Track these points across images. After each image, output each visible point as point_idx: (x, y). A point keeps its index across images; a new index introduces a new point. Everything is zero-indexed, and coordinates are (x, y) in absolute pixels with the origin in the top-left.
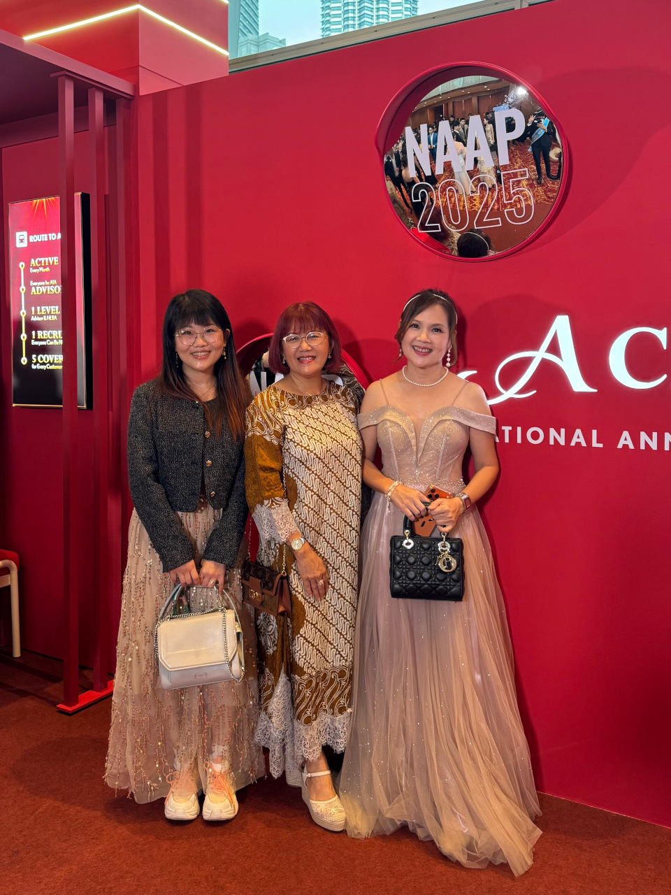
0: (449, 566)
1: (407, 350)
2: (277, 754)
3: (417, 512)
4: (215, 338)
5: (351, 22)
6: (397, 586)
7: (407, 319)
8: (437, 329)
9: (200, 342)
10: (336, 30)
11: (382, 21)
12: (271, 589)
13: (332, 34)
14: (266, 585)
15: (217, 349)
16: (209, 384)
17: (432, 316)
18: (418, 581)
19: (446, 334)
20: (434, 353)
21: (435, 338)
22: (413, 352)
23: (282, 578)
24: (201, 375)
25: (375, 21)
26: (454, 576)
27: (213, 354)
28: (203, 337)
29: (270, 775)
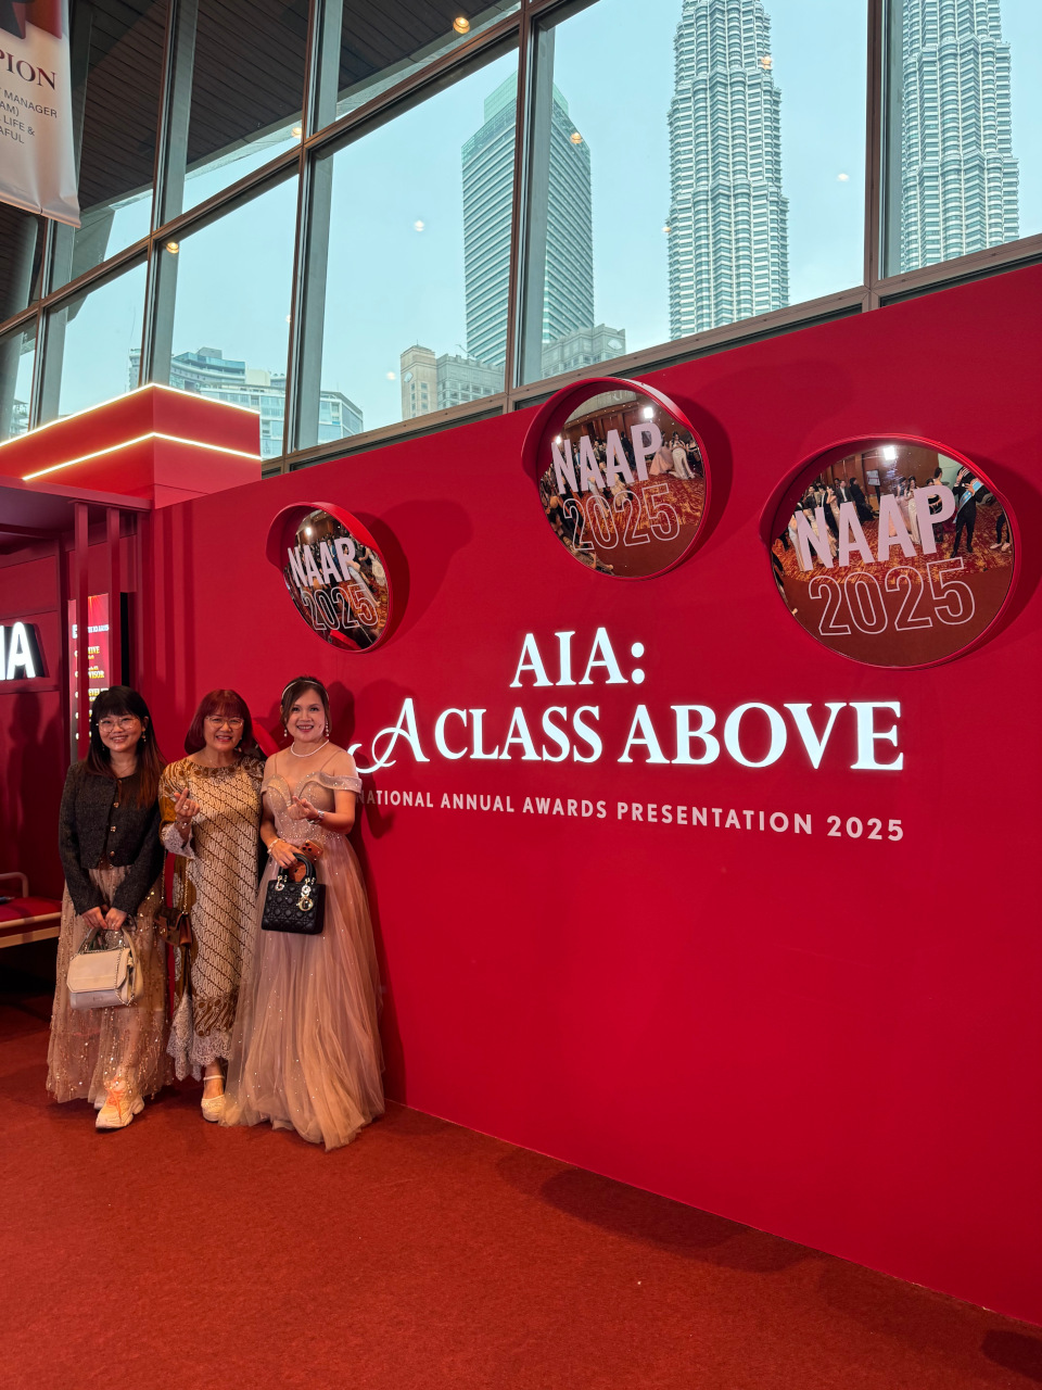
0: (307, 906)
1: (292, 729)
2: (182, 1060)
3: (289, 863)
4: (131, 725)
5: (706, 320)
6: (266, 921)
7: (289, 705)
8: (313, 708)
9: (117, 728)
10: (689, 330)
11: (745, 315)
12: (174, 926)
13: (684, 336)
14: (170, 923)
15: (134, 733)
16: (130, 763)
17: (308, 699)
18: (282, 917)
19: (322, 712)
20: (316, 728)
21: (314, 715)
22: (298, 731)
23: (184, 916)
24: (121, 756)
25: (735, 316)
26: (310, 915)
27: (129, 738)
28: (119, 725)
29: (176, 1078)
